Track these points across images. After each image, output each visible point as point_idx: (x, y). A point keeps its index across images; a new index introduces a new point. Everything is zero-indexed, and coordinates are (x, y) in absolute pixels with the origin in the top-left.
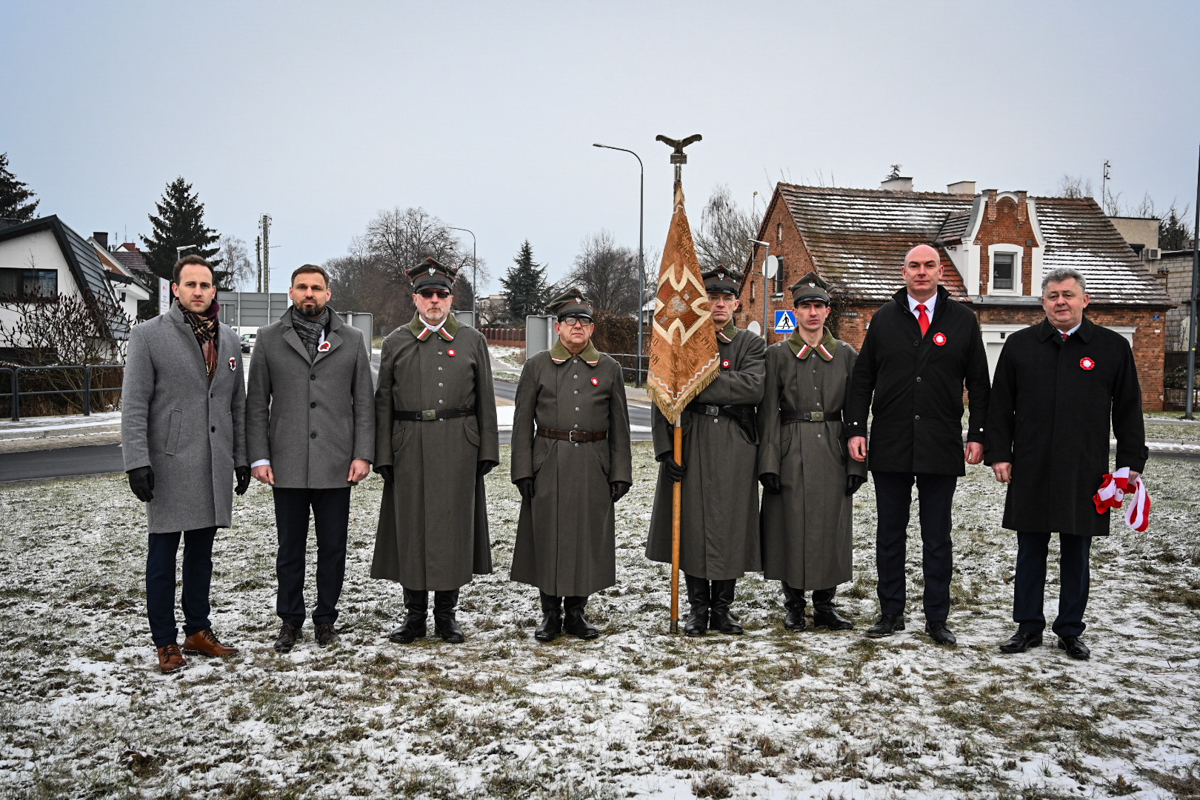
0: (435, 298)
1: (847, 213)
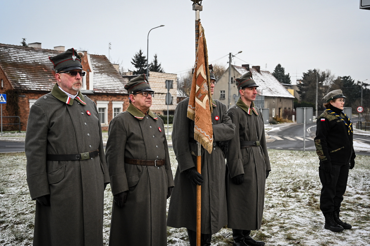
0: (79, 76)
1: (17, 55)
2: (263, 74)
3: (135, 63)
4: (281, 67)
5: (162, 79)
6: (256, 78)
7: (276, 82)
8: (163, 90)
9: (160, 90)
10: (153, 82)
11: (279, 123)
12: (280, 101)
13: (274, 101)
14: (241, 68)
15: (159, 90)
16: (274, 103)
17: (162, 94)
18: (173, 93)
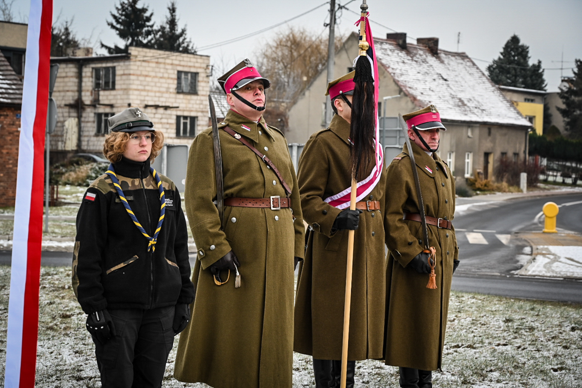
2: (446, 61)
3: (118, 26)
4: (521, 44)
5: (167, 69)
6: (425, 70)
7: (484, 83)
8: (170, 98)
9: (159, 97)
10: (140, 75)
11: (478, 192)
12: (490, 134)
13: (470, 134)
14: (382, 43)
15: (156, 99)
16: (469, 140)
17: (166, 108)
18: (197, 106)
